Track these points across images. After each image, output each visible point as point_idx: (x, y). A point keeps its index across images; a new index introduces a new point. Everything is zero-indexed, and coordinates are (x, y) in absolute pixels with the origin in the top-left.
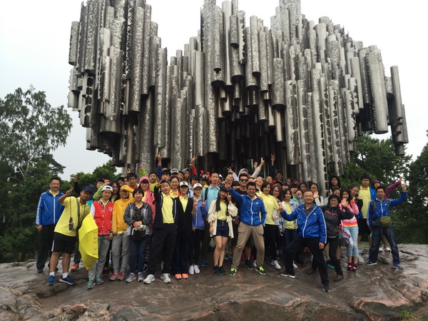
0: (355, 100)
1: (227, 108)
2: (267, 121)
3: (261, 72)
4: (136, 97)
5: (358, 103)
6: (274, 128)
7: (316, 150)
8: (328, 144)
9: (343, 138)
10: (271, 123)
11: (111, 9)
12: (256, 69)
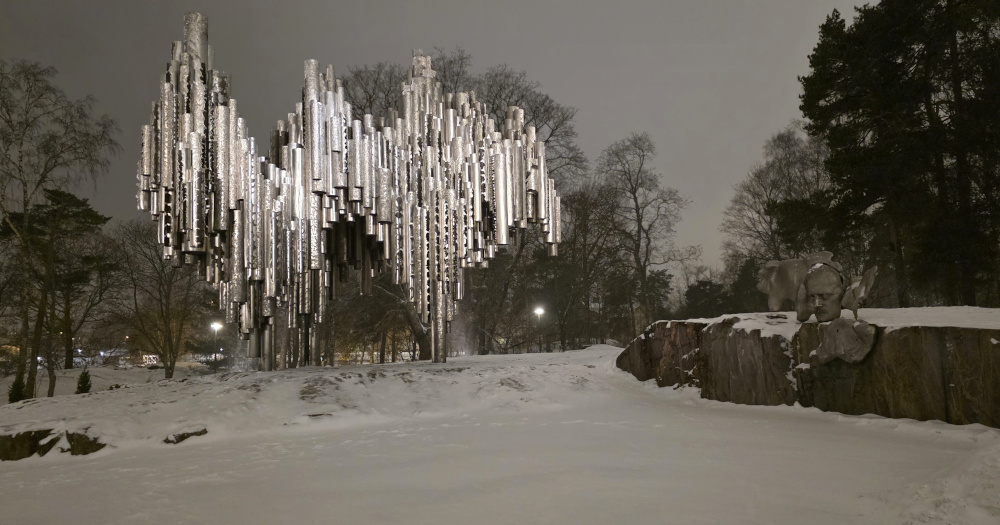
0: (471, 213)
1: (333, 218)
2: (375, 236)
5: (473, 216)
6: (382, 244)
7: (422, 271)
8: (437, 262)
9: (453, 256)
10: (381, 239)
11: (187, 116)
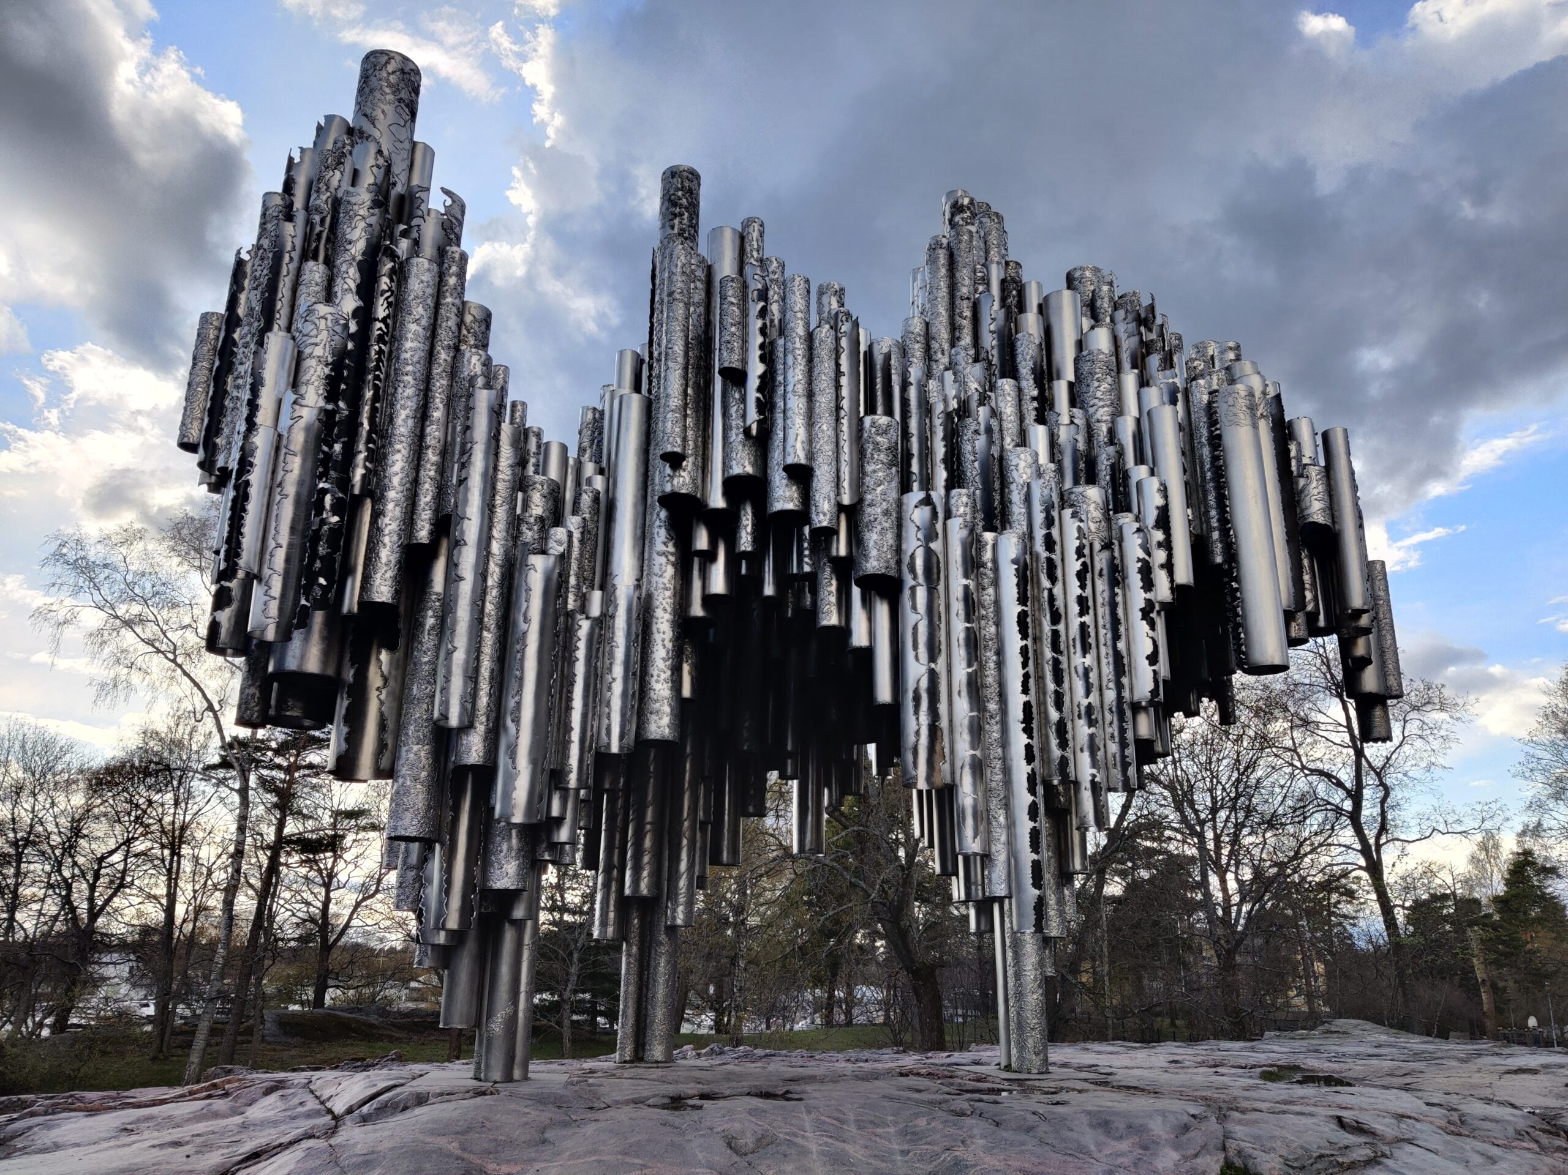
0: (1160, 556)
1: (718, 583)
3: (815, 466)
4: (387, 554)
5: (1169, 566)
7: (1004, 742)
9: (1111, 695)
10: (859, 638)
11: (315, 271)
12: (797, 455)
